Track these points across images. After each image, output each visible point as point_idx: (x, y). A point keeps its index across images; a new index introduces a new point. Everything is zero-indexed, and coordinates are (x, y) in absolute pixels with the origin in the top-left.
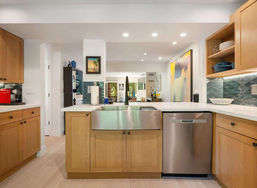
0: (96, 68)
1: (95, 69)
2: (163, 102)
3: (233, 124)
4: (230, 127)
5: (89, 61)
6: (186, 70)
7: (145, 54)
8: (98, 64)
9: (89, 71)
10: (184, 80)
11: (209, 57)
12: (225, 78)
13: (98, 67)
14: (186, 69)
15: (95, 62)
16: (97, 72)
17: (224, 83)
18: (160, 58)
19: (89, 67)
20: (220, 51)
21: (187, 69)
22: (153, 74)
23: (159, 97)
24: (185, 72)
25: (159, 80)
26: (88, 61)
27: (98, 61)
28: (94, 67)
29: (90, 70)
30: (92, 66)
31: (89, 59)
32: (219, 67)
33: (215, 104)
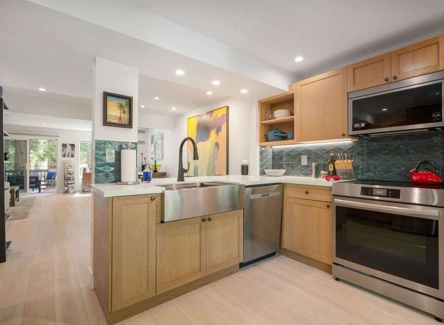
0: (122, 116)
1: (120, 118)
2: (168, 177)
3: (307, 193)
4: (304, 196)
5: (110, 101)
6: (219, 133)
7: (157, 98)
8: (126, 109)
9: (108, 120)
10: (214, 146)
11: (262, 122)
12: (274, 147)
13: (126, 116)
14: (218, 130)
15: (121, 106)
16: (124, 123)
17: (273, 152)
18: (174, 109)
19: (109, 113)
20: (274, 118)
21: (220, 131)
22: (145, 131)
23: (160, 169)
24: (218, 135)
25: (159, 142)
26: (108, 102)
27: (126, 104)
28: (119, 115)
29: (110, 118)
30: (114, 112)
31: (109, 98)
32: (275, 135)
33: (270, 176)
